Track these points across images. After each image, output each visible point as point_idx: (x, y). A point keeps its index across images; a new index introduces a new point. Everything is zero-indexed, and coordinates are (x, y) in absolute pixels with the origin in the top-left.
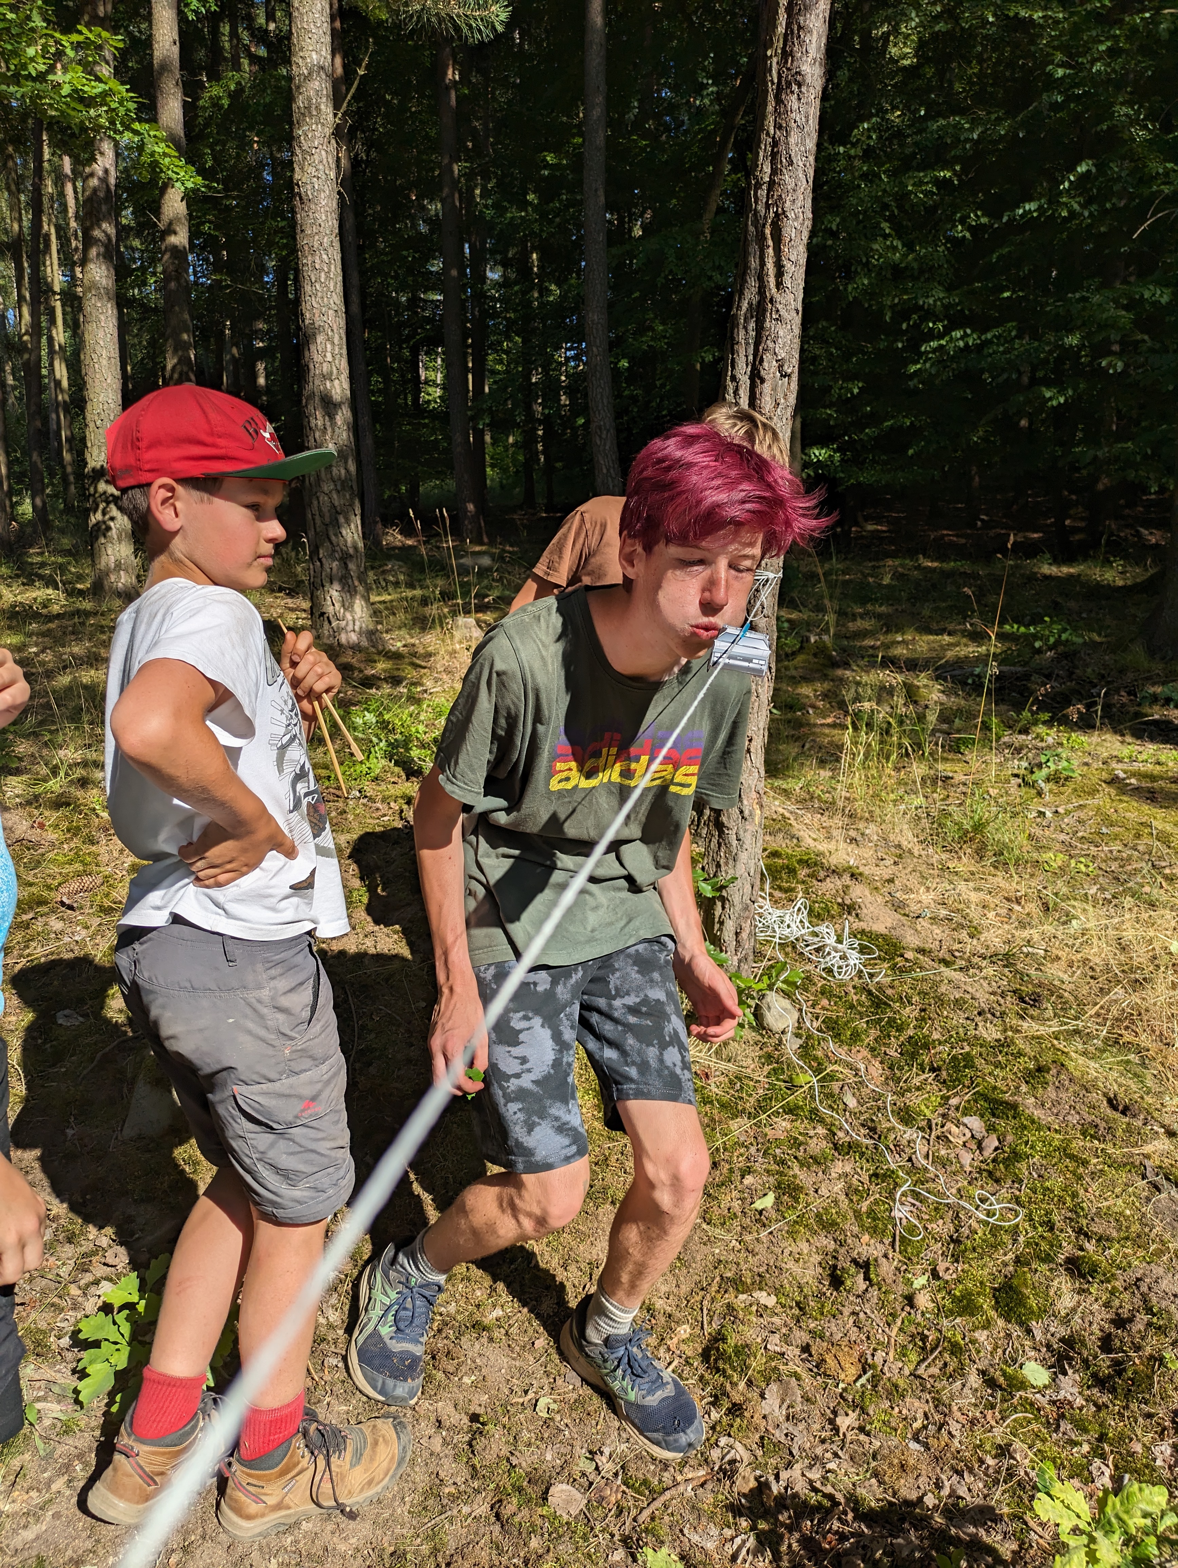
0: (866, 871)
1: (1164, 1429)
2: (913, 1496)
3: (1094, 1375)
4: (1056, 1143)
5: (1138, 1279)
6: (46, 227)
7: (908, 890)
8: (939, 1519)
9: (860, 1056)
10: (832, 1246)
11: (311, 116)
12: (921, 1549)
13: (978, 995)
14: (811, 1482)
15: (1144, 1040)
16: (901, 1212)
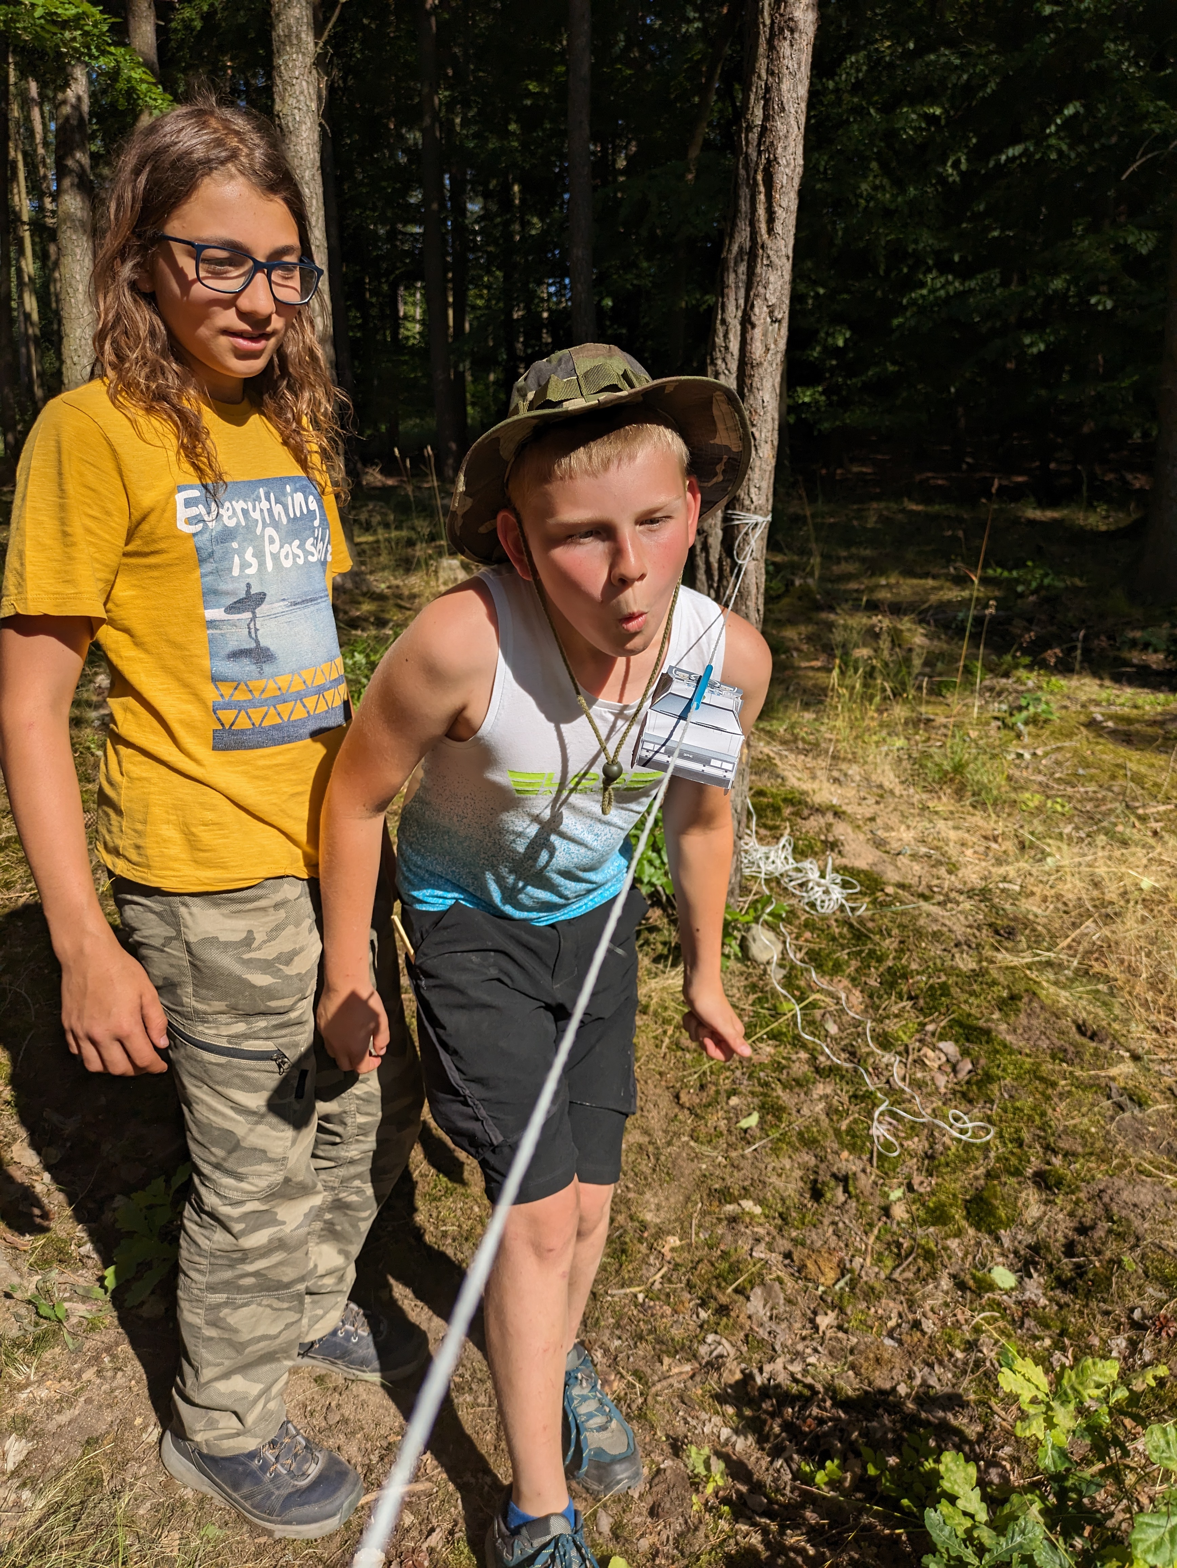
0: (849, 809)
1: (1120, 1324)
2: (887, 1386)
3: (1058, 1279)
4: (1027, 1066)
5: (1101, 1191)
6: (12, 153)
7: (888, 828)
8: (910, 1405)
9: (841, 986)
10: (813, 1161)
11: (291, 45)
12: (894, 1431)
13: (955, 928)
14: (792, 1374)
15: (1113, 970)
16: (879, 1130)
